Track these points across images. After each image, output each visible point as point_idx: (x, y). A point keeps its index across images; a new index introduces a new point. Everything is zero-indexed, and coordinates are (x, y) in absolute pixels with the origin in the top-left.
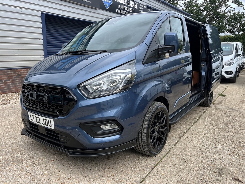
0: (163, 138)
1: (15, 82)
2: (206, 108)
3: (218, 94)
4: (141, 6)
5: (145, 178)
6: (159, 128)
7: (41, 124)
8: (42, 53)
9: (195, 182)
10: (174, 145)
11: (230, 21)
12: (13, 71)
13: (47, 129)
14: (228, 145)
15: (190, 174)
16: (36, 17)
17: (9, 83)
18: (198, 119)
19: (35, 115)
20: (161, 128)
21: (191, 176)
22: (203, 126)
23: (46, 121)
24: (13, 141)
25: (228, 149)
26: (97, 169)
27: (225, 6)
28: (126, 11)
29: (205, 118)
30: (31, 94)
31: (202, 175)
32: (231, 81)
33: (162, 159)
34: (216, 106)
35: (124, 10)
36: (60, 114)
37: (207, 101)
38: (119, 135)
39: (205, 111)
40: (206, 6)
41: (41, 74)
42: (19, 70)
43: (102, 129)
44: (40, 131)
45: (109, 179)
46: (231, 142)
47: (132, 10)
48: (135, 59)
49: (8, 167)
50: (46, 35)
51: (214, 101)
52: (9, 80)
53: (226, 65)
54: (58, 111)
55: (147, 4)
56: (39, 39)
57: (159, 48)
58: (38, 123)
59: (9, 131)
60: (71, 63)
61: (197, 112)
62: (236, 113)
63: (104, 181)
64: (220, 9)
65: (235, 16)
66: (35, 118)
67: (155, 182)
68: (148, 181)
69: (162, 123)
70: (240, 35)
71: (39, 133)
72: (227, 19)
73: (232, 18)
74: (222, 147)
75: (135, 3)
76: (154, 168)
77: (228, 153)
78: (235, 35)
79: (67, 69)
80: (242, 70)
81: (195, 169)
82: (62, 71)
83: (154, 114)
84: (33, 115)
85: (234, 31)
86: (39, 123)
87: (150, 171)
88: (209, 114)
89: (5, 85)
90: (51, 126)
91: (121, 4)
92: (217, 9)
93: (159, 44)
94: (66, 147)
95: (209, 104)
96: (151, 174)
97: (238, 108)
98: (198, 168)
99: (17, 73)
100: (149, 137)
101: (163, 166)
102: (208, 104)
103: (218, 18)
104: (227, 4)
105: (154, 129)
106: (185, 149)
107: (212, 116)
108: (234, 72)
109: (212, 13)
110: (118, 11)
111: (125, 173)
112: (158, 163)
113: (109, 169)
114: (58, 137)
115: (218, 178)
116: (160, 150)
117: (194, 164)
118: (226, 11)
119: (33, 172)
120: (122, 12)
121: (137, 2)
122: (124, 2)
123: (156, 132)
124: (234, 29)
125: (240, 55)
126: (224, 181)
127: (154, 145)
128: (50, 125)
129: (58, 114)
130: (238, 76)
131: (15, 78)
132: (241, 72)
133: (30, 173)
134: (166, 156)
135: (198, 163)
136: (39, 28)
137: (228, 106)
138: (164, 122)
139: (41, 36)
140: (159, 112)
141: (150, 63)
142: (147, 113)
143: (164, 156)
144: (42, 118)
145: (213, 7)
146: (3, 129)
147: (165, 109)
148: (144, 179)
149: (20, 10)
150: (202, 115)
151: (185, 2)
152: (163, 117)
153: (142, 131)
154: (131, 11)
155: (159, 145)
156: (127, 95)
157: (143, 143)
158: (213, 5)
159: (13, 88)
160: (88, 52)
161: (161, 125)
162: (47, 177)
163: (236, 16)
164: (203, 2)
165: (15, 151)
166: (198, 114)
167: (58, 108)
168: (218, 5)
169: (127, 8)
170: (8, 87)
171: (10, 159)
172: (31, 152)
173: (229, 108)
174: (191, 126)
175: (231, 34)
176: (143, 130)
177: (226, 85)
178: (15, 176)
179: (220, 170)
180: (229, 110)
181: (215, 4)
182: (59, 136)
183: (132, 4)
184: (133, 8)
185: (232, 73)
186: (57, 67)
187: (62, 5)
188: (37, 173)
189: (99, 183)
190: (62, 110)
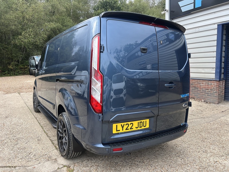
56: (213, 52)
136: (214, 41)
149: (197, 30)
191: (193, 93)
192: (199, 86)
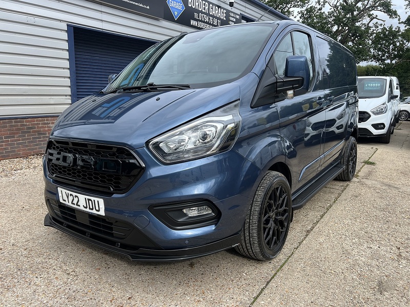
0: (282, 232)
1: (23, 140)
2: (345, 184)
3: (362, 160)
4: (232, 15)
5: (258, 296)
6: (276, 215)
7: (82, 208)
8: (68, 91)
9: (340, 303)
10: (300, 243)
11: (376, 41)
12: (20, 122)
13: (92, 216)
14: (388, 244)
15: (332, 290)
16: (59, 32)
17: (12, 141)
18: (334, 202)
19: (70, 193)
20: (280, 215)
21: (334, 293)
22: (344, 213)
23: (90, 202)
24: (28, 237)
25: (389, 250)
26: (175, 282)
27: (369, 17)
28: (206, 23)
29: (345, 200)
30: (63, 156)
31: (351, 292)
32: (383, 140)
33: (282, 266)
34: (362, 180)
35: (204, 22)
36: (116, 190)
37: (347, 173)
38: (214, 226)
39: (345, 189)
40: (338, 16)
41: (73, 125)
42: (29, 119)
43: (186, 215)
44: (79, 219)
45: (197, 298)
46: (393, 239)
47: (217, 22)
48: (239, 99)
49: (24, 279)
50: (75, 63)
51: (358, 173)
52: (14, 137)
53: (373, 113)
54: (113, 185)
55: (242, 13)
56: (64, 68)
57: (277, 82)
58: (75, 206)
59: (20, 220)
60: (119, 108)
61: (331, 190)
62: (395, 192)
63: (189, 301)
64: (360, 22)
65: (384, 34)
66: (71, 198)
67: (274, 303)
68: (262, 302)
69: (281, 207)
70: (393, 64)
71: (76, 223)
72: (371, 38)
73: (380, 37)
74: (379, 247)
75: (222, 10)
76: (270, 280)
77: (390, 256)
78: (386, 64)
79: (116, 118)
80: (398, 122)
81: (338, 283)
82: (107, 121)
83: (269, 190)
84: (67, 192)
85: (383, 58)
86: (77, 205)
87: (264, 286)
88: (351, 193)
89: (6, 145)
90: (99, 211)
91: (198, 12)
92: (355, 21)
93: (276, 75)
94: (124, 246)
95: (351, 177)
96: (266, 291)
97: (398, 184)
98: (343, 281)
99: (26, 125)
100: (262, 229)
101: (286, 278)
102: (348, 176)
103: (357, 37)
104: (371, 13)
105: (269, 217)
106: (318, 250)
107: (356, 197)
108: (387, 126)
109: (347, 28)
110: (194, 23)
111: (224, 289)
112: (276, 273)
113: (196, 283)
114: (111, 229)
115: (379, 296)
116: (278, 251)
117: (337, 275)
118: (371, 25)
119: (67, 288)
120: (201, 25)
121: (224, 9)
122: (204, 9)
123: (271, 222)
124: (383, 55)
125: (397, 96)
126: (389, 301)
127: (269, 243)
128: (97, 209)
129: (112, 190)
130: (392, 133)
131: (23, 132)
132: (396, 126)
133: (62, 289)
134: (289, 261)
135: (343, 273)
136: (63, 49)
137: (381, 180)
138: (284, 205)
139: (67, 64)
140: (277, 188)
141: (262, 107)
142: (259, 188)
143: (286, 262)
144: (82, 198)
145: (349, 18)
146: (8, 217)
147: (286, 183)
148: (256, 298)
149: (31, 20)
150: (340, 195)
151: (302, 9)
152: (283, 197)
153: (250, 220)
154: (215, 23)
155: (275, 243)
156: (225, 159)
157: (251, 240)
158: (349, 15)
159: (19, 151)
160: (156, 88)
161: (279, 210)
162: (92, 296)
163: (387, 32)
164: (331, 10)
165: (33, 253)
166: (332, 193)
167: (112, 180)
168: (358, 14)
169: (209, 19)
170: (11, 148)
171: (27, 266)
172: (61, 254)
173: (383, 183)
174: (324, 214)
175: (378, 64)
176: (251, 218)
177: (375, 147)
178: (38, 295)
179: (380, 284)
180: (384, 188)
181: (352, 14)
182: (112, 227)
183: (217, 12)
184: (218, 18)
185: (384, 126)
186: (97, 114)
187: (101, 11)
188: (74, 289)
189: (182, 305)
190: (119, 183)
191: (37, 145)
192: (46, 129)
